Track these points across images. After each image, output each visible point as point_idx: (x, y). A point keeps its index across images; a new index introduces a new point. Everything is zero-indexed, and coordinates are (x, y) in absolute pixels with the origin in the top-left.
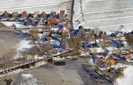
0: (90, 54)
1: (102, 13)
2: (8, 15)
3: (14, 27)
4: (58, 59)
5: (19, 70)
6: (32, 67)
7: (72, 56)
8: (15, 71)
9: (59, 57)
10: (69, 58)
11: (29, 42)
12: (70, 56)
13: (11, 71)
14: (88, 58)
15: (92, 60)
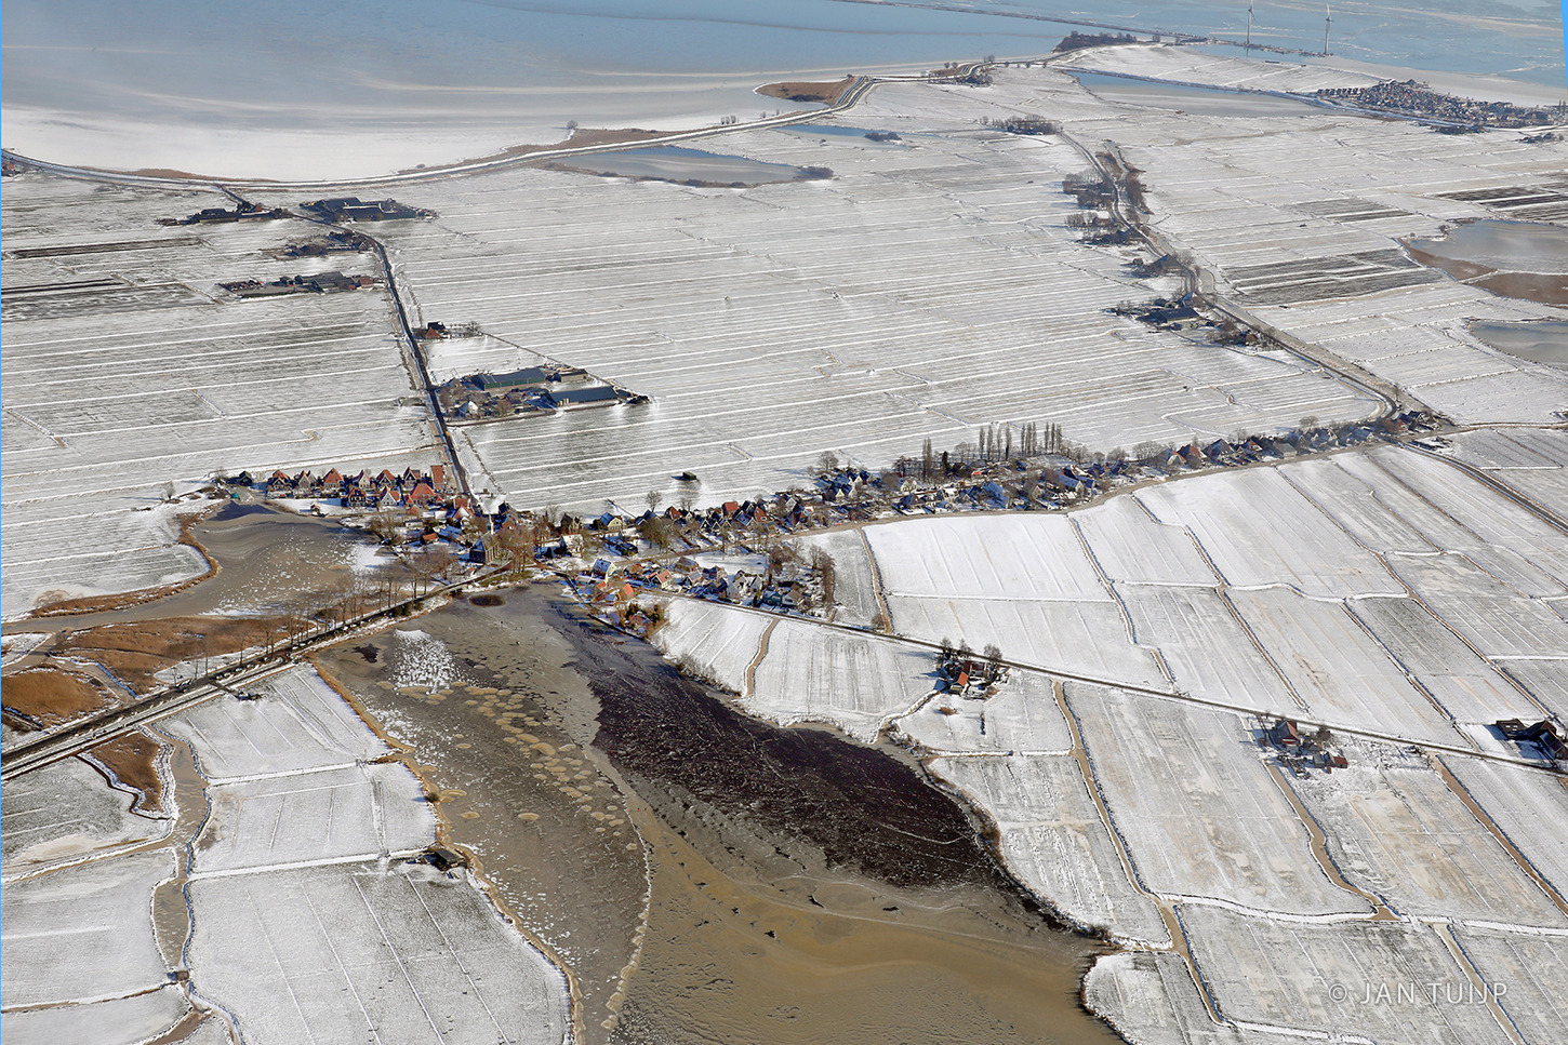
0: (558, 574)
1: (542, 470)
2: (286, 481)
3: (315, 513)
4: (477, 590)
5: (384, 622)
6: (415, 613)
7: (511, 581)
8: (374, 625)
9: (477, 584)
10: (505, 587)
11: (376, 549)
12: (505, 580)
13: (364, 625)
14: (556, 585)
15: (567, 589)
